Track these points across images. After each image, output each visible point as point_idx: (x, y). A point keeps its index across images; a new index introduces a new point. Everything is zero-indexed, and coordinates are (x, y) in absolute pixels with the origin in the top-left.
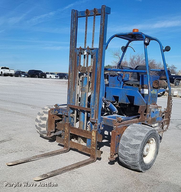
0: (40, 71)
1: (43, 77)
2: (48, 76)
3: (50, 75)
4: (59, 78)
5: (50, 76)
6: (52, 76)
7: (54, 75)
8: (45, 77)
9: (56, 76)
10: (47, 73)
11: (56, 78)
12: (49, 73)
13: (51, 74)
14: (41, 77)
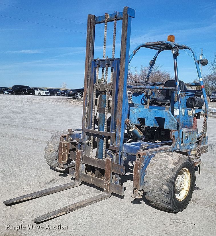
0: (27, 87)
1: (31, 94)
2: (37, 92)
3: (39, 91)
4: (49, 94)
5: (39, 93)
6: (41, 92)
7: (44, 91)
8: (34, 94)
9: (45, 92)
10: (36, 89)
11: (46, 94)
12: (37, 89)
13: (40, 89)
14: (28, 94)
